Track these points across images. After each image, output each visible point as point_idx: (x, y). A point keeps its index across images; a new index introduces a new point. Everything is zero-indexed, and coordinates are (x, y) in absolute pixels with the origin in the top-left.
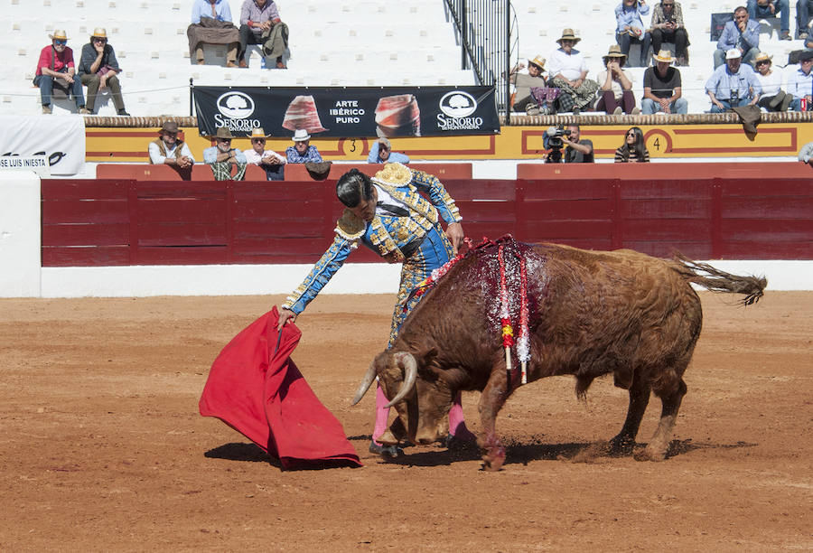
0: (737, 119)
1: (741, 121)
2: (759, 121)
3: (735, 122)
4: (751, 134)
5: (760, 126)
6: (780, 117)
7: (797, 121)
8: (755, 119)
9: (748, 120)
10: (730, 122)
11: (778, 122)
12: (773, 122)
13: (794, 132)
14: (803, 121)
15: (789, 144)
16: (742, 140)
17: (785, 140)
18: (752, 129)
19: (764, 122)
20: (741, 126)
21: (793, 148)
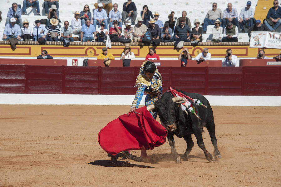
0: (9, 43)
1: (10, 44)
2: (17, 44)
3: (8, 44)
4: (13, 48)
5: (17, 46)
6: (25, 43)
7: (31, 44)
8: (15, 43)
9: (12, 43)
10: (7, 44)
11: (24, 44)
12: (22, 44)
13: (30, 48)
14: (33, 44)
15: (28, 53)
16: (10, 50)
17: (27, 51)
18: (14, 46)
19: (19, 44)
20: (10, 46)
21: (30, 54)
